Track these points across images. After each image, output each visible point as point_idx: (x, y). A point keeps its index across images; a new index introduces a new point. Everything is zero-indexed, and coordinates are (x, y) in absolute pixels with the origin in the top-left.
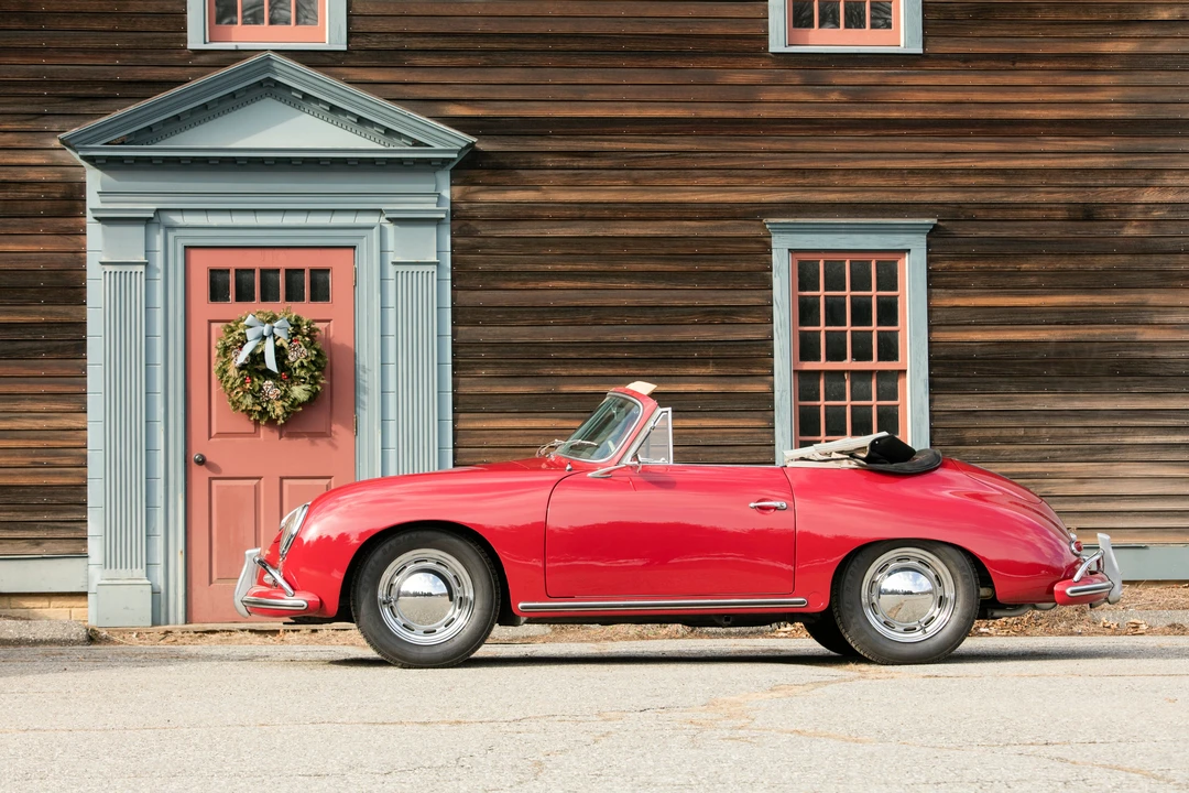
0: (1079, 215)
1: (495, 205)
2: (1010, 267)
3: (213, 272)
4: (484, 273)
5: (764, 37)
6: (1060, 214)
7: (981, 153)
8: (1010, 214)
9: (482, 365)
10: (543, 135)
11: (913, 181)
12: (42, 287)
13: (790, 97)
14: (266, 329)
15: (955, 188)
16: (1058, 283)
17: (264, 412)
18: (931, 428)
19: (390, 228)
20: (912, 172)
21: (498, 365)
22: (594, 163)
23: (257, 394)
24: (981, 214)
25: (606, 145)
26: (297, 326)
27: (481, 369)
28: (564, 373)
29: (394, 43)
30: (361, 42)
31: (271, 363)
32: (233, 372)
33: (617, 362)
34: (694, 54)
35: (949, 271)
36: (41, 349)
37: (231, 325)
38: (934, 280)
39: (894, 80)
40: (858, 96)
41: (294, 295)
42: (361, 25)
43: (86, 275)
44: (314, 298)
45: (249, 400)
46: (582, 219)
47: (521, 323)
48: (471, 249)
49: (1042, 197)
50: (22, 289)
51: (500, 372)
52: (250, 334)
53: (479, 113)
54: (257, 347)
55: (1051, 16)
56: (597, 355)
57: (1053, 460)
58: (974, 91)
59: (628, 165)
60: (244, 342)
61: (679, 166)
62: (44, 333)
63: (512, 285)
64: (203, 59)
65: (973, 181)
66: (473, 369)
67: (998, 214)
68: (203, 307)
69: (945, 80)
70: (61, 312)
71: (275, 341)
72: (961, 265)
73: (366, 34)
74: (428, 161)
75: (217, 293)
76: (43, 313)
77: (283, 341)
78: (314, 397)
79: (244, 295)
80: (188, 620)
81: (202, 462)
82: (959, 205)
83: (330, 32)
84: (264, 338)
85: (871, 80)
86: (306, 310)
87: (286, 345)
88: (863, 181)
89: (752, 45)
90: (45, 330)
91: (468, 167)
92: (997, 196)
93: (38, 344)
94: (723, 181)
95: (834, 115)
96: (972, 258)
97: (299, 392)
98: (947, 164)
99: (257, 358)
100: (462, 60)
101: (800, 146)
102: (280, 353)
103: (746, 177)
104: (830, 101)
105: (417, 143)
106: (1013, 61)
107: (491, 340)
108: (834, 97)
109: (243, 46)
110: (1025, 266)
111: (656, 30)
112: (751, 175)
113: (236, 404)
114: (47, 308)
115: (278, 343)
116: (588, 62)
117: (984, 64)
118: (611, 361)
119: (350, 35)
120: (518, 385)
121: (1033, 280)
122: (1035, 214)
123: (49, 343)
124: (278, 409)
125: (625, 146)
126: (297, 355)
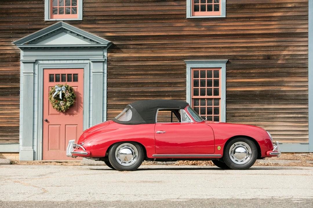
0: (266, 58)
1: (118, 58)
2: (248, 71)
3: (50, 75)
4: (115, 74)
5: (185, 14)
6: (261, 58)
7: (241, 42)
8: (248, 58)
9: (114, 97)
10: (130, 40)
11: (223, 50)
12: (10, 79)
13: (191, 29)
14: (60, 89)
15: (234, 52)
16: (261, 75)
17: (60, 109)
18: (226, 113)
19: (92, 63)
20: (223, 48)
21: (118, 97)
22: (142, 47)
23: (58, 104)
24: (240, 58)
25: (145, 42)
26: (67, 88)
27: (114, 98)
28: (134, 99)
29: (94, 18)
30: (86, 18)
31: (61, 97)
32: (53, 99)
33: (147, 96)
34: (167, 19)
35: (232, 73)
36: (10, 93)
37: (52, 88)
38: (228, 75)
39: (218, 24)
40: (209, 28)
41: (69, 80)
42: (86, 14)
43: (20, 76)
44: (74, 81)
45: (56, 106)
46: (139, 61)
47: (124, 87)
48: (112, 69)
49: (257, 54)
50: (6, 79)
51: (118, 99)
52: (56, 90)
53: (115, 35)
54: (58, 93)
55: (260, 7)
56: (142, 94)
57: (258, 121)
58: (239, 27)
59: (151, 47)
60: (55, 92)
61: (164, 47)
62: (10, 90)
63: (122, 77)
64: (48, 23)
65: (238, 50)
66: (112, 98)
67: (245, 58)
68: (48, 84)
69: (231, 24)
70: (14, 85)
71: (62, 92)
72: (235, 71)
73: (87, 16)
74: (100, 47)
75: (51, 80)
76: (10, 85)
77: (64, 92)
78: (72, 106)
79: (57, 80)
80: (42, 159)
81: (47, 121)
82: (235, 56)
83: (79, 16)
84: (60, 91)
85: (213, 24)
86: (71, 84)
87: (64, 93)
88: (210, 50)
89: (182, 16)
90: (11, 89)
91: (111, 48)
92: (245, 54)
93: (9, 93)
94: (175, 51)
95: (203, 33)
96: (238, 69)
97: (68, 104)
98: (232, 45)
99: (58, 96)
100: (110, 22)
101: (194, 41)
103: (180, 50)
104: (202, 30)
105: (98, 43)
106: (249, 19)
107: (116, 91)
108: (203, 29)
109: (57, 20)
110: (252, 71)
111: (158, 13)
112: (182, 49)
113: (54, 107)
114: (11, 84)
115: (63, 92)
116: (141, 22)
117: (242, 20)
118: (146, 96)
119: (83, 16)
120: (123, 102)
121: (254, 75)
122: (254, 58)
123: (11, 92)
124: (63, 108)
125: (150, 42)
126: (67, 95)
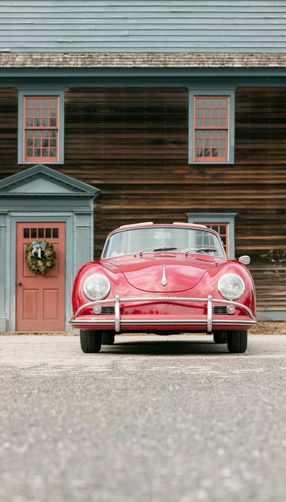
0: (280, 212)
1: (107, 210)
2: (259, 227)
3: (25, 229)
4: (103, 230)
5: (187, 160)
6: (274, 212)
7: (250, 194)
8: (260, 212)
10: (122, 189)
11: (231, 202)
13: (194, 177)
14: (38, 246)
15: (243, 204)
16: (273, 232)
17: (38, 270)
19: (75, 217)
20: (230, 199)
22: (136, 197)
23: (36, 265)
24: (251, 212)
25: (140, 192)
26: (47, 245)
29: (77, 162)
30: (68, 162)
31: (39, 256)
32: (29, 258)
34: (166, 165)
35: (241, 229)
37: (28, 245)
38: (237, 232)
39: (225, 172)
40: (215, 176)
41: (48, 236)
42: (68, 157)
44: (54, 237)
45: (34, 266)
46: (132, 213)
48: (99, 223)
49: (269, 207)
52: (34, 247)
53: (103, 182)
54: (36, 251)
55: (273, 153)
57: (272, 285)
58: (249, 175)
59: (144, 198)
60: (32, 249)
61: (161, 198)
64: (22, 167)
65: (248, 202)
67: (256, 212)
68: (23, 240)
69: (241, 172)
71: (41, 249)
72: (245, 227)
73: (70, 159)
74: (87, 196)
75: (26, 235)
77: (44, 249)
78: (52, 266)
79: (34, 236)
80: (16, 330)
81: (20, 285)
82: (244, 209)
83: (60, 159)
84: (38, 248)
85: (219, 172)
86: (51, 240)
88: (216, 202)
89: (183, 162)
91: (99, 199)
92: (255, 207)
94: (174, 202)
95: (207, 183)
96: (248, 225)
97: (48, 264)
98: (241, 197)
99: (36, 254)
100: (97, 167)
101: (197, 192)
102: (43, 253)
103: (180, 201)
104: (206, 180)
105: (83, 191)
106: (261, 166)
108: (207, 177)
109: (34, 163)
110: (264, 227)
111: (155, 157)
112: (182, 200)
113: (30, 267)
116: (134, 167)
117: (253, 167)
119: (65, 159)
121: (266, 231)
122: (267, 212)
124: (42, 269)
125: (145, 192)
126: (47, 253)
